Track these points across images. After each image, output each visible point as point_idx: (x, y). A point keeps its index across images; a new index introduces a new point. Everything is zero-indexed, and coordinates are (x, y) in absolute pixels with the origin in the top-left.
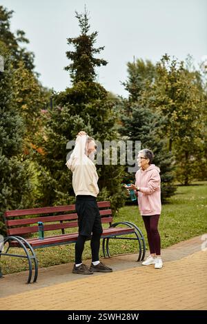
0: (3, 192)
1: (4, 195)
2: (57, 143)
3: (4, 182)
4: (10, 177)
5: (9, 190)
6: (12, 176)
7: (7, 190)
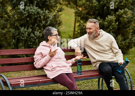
0: (35, 34)
1: (36, 36)
2: (91, 5)
3: (37, 27)
4: (42, 23)
5: (40, 32)
6: (43, 22)
7: (38, 33)
